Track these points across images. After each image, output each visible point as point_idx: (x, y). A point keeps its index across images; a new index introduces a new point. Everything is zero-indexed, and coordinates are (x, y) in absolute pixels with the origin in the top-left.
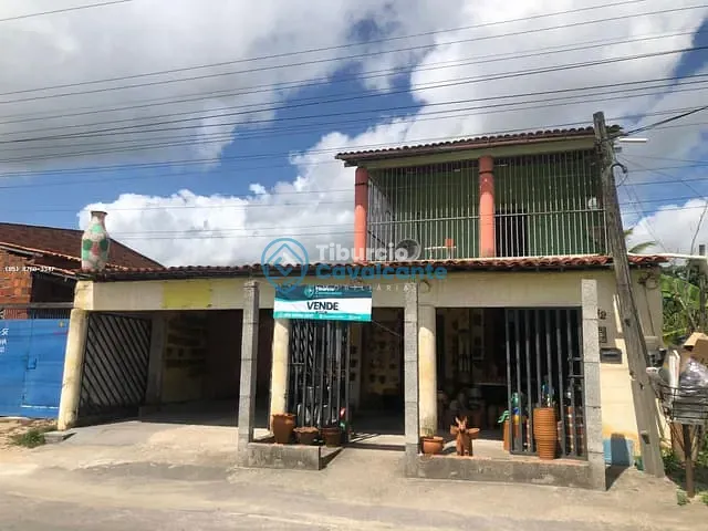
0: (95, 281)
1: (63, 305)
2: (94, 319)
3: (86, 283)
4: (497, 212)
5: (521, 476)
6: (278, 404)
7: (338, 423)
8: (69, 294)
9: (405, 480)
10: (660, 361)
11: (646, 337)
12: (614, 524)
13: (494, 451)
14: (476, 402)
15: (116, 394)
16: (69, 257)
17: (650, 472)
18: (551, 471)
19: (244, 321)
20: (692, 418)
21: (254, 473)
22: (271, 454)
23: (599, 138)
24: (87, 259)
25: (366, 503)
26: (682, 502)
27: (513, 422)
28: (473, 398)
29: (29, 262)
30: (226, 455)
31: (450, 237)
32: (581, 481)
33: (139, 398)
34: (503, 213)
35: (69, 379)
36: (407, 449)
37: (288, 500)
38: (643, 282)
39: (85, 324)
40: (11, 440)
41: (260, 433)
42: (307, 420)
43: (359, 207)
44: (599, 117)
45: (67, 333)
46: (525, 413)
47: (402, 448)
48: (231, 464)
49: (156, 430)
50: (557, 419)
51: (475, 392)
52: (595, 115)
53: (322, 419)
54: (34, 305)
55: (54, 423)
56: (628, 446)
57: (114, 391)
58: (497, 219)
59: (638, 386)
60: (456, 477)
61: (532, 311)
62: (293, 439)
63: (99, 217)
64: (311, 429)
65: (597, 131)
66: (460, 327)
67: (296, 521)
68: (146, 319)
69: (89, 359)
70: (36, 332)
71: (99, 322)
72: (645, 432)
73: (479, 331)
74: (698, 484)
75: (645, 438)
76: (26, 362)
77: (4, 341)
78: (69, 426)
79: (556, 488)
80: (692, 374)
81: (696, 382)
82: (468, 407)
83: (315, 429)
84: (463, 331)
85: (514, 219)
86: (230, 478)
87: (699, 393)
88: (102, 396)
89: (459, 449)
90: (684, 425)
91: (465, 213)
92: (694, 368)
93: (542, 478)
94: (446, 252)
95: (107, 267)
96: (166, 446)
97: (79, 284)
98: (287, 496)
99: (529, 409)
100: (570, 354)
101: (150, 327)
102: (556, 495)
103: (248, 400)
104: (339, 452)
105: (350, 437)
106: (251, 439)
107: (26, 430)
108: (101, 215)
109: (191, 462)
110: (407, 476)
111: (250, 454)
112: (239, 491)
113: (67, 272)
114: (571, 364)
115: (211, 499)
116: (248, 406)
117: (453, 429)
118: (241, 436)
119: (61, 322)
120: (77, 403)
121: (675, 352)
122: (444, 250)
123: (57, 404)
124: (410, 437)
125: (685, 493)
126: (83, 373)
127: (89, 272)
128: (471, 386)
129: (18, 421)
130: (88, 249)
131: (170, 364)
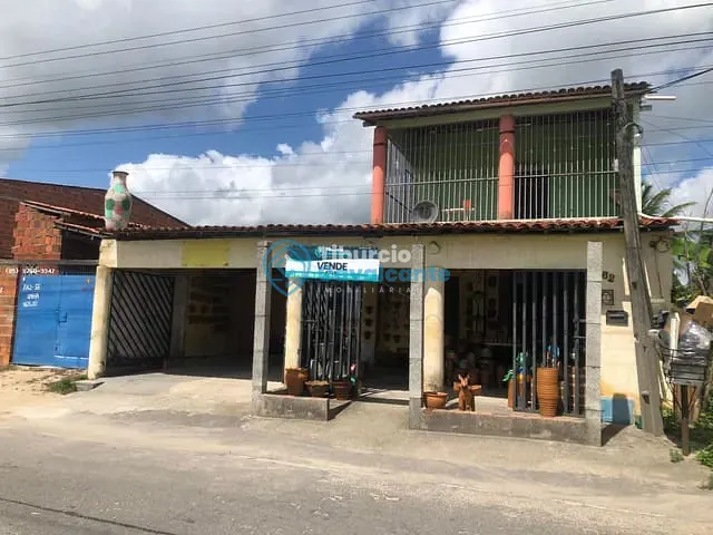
0: (118, 239)
1: (89, 262)
2: (119, 276)
3: (110, 241)
4: (517, 174)
5: (520, 431)
6: (291, 359)
7: (348, 378)
8: (94, 252)
9: (408, 431)
10: (662, 323)
11: (652, 300)
12: (603, 477)
13: (496, 408)
14: (486, 362)
15: (141, 348)
16: (96, 216)
17: (648, 430)
18: (548, 427)
19: (258, 279)
20: (691, 379)
21: (266, 422)
22: (283, 405)
23: (616, 96)
24: (110, 218)
25: (367, 451)
26: (676, 460)
27: (517, 381)
28: (483, 358)
29: (58, 221)
30: (241, 406)
31: (468, 198)
32: (578, 437)
33: (163, 351)
34: (523, 174)
35: (97, 332)
36: (411, 403)
37: (295, 446)
38: (653, 245)
39: (110, 281)
40: (45, 387)
41: (273, 386)
42: (320, 374)
43: (378, 168)
44: (617, 75)
45: (93, 290)
46: (529, 373)
47: (405, 403)
48: (245, 414)
49: (178, 381)
50: (560, 379)
51: (486, 352)
52: (614, 73)
53: (333, 374)
54: (64, 262)
55: (84, 373)
56: (630, 405)
57: (139, 345)
58: (517, 180)
59: (641, 348)
60: (456, 431)
61: (539, 273)
62: (306, 392)
63: (121, 177)
64: (322, 383)
65: (614, 90)
66: (475, 290)
67: (300, 465)
68: (168, 277)
69: (114, 313)
70: (66, 288)
71: (123, 280)
72: (645, 392)
73: (494, 293)
74: (694, 444)
75: (645, 398)
76: (58, 316)
77: (37, 296)
78: (99, 375)
79: (551, 443)
80: (692, 336)
81: (695, 344)
82: (478, 365)
83: (326, 383)
84: (478, 292)
85: (534, 181)
86: (243, 427)
87: (697, 355)
88: (128, 349)
89: (461, 405)
90: (682, 386)
91: (485, 174)
92: (694, 330)
93: (538, 433)
94: (463, 214)
95: (129, 226)
96: (186, 396)
97: (104, 243)
98: (295, 443)
99: (533, 368)
100: (576, 316)
101: (173, 284)
102: (551, 449)
103: (262, 354)
104: (348, 404)
105: (359, 390)
106: (264, 390)
107: (59, 378)
108: (123, 175)
109: (208, 411)
110: (410, 428)
111: (263, 406)
112: (251, 438)
113: (93, 230)
114: (577, 326)
115: (223, 444)
116: (261, 359)
117: (456, 386)
118: (255, 388)
119: (88, 279)
120: (104, 354)
121: (677, 315)
122: (462, 212)
123: (86, 355)
124: (414, 392)
125: (680, 451)
126: (109, 327)
127: (111, 231)
128: (483, 346)
129: (52, 370)
130: (111, 208)
131: (192, 320)
